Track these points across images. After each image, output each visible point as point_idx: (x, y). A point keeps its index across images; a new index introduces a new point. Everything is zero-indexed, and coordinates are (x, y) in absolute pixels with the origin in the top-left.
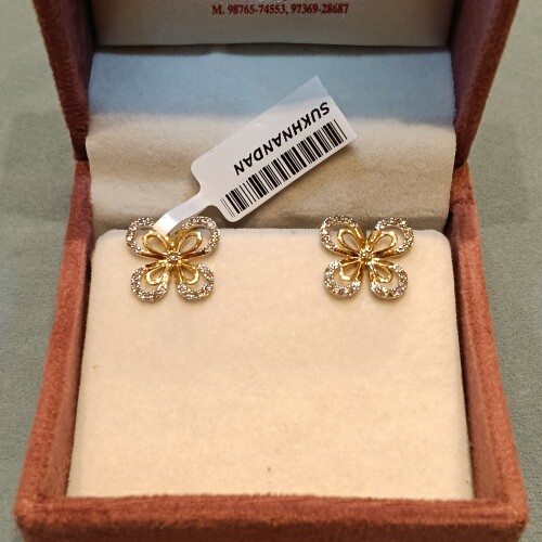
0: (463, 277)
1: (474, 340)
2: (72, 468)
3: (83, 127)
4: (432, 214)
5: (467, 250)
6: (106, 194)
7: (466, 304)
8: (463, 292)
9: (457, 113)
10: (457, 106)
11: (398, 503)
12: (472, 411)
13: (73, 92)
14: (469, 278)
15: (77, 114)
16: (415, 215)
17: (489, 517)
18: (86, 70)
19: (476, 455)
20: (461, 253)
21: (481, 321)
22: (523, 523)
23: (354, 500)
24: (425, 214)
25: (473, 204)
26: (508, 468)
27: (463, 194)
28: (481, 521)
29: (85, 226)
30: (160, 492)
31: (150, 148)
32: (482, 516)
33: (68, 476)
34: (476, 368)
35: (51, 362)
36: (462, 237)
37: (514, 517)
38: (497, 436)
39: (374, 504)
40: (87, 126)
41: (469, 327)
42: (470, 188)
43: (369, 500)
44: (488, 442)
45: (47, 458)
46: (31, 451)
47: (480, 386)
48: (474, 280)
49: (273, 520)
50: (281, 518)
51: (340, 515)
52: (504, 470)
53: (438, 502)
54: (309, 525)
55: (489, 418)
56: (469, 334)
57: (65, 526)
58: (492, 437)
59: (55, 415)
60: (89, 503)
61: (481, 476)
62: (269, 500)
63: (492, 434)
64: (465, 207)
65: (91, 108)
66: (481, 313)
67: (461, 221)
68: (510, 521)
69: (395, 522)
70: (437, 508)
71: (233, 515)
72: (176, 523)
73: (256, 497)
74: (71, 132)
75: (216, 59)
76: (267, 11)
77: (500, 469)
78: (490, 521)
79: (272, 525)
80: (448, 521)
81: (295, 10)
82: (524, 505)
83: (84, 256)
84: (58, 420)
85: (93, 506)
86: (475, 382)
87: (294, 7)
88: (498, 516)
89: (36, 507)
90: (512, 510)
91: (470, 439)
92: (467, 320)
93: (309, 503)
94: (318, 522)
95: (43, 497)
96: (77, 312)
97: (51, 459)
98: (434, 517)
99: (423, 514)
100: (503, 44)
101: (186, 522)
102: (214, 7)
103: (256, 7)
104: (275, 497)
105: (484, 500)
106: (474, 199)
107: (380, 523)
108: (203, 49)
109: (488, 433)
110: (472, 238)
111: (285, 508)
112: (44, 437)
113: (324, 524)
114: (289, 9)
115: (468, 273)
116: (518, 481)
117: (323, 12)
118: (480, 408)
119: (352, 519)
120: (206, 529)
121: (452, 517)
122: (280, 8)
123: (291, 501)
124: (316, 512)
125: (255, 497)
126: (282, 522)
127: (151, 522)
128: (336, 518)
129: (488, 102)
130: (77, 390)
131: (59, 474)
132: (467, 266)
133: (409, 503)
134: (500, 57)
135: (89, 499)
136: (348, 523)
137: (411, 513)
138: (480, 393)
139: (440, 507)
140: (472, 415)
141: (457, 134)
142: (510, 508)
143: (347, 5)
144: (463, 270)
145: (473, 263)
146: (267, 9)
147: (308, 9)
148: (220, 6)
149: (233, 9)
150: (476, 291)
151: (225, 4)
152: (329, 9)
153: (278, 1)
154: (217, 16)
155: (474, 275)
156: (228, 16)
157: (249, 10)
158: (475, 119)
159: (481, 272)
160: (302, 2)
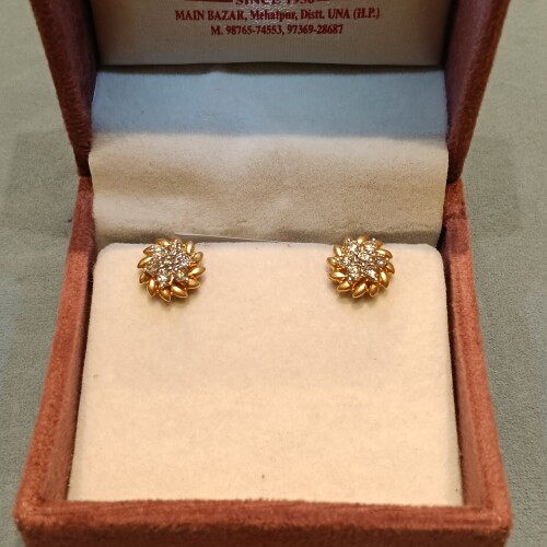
0: (454, 289)
1: (464, 351)
2: (73, 474)
3: (86, 145)
4: (425, 229)
5: (459, 263)
6: (109, 209)
7: (456, 316)
8: (454, 304)
9: (449, 130)
10: (449, 123)
11: (386, 508)
12: (462, 421)
13: (75, 110)
14: (460, 291)
15: (80, 131)
16: (409, 230)
17: (473, 522)
18: (89, 90)
19: (465, 463)
20: (452, 267)
21: (471, 333)
22: (507, 529)
23: (342, 505)
24: (419, 228)
25: (465, 218)
26: (493, 475)
27: (456, 209)
28: (465, 527)
29: (88, 240)
30: (154, 498)
31: (151, 164)
32: (466, 522)
33: (68, 483)
34: (465, 378)
35: (52, 371)
36: (454, 251)
37: (498, 522)
38: (484, 445)
39: (362, 509)
40: (89, 143)
41: (458, 338)
42: (463, 204)
43: (357, 505)
44: (475, 450)
45: (46, 464)
47: (468, 396)
48: (464, 293)
49: (264, 524)
50: (272, 523)
51: (329, 520)
52: (489, 477)
53: (424, 508)
54: (299, 529)
55: (476, 427)
56: (459, 346)
57: (63, 528)
58: (479, 445)
59: (55, 422)
60: (86, 506)
61: (470, 484)
62: (260, 505)
63: (479, 442)
64: (457, 221)
65: (93, 125)
66: (470, 325)
67: (454, 236)
68: (494, 527)
69: (381, 526)
70: (424, 513)
71: (226, 519)
72: (170, 526)
73: (248, 501)
74: (75, 149)
75: (215, 78)
76: (264, 32)
77: (485, 476)
78: (475, 527)
79: (262, 529)
80: (433, 526)
81: (291, 30)
82: (508, 512)
83: (86, 269)
84: (58, 427)
85: (90, 510)
86: (464, 393)
87: (290, 28)
88: (482, 522)
89: (35, 510)
90: (497, 517)
91: (461, 448)
92: (457, 332)
93: (299, 508)
94: (307, 526)
95: (42, 500)
96: (79, 323)
97: (50, 464)
98: (420, 522)
99: (409, 519)
100: (491, 64)
101: (179, 526)
102: (213, 28)
103: (253, 28)
104: (267, 502)
105: (469, 506)
106: (467, 214)
107: (367, 527)
108: (204, 68)
109: (475, 440)
110: (464, 251)
111: (276, 512)
112: (44, 443)
113: (313, 528)
114: (285, 30)
115: (459, 286)
116: (502, 488)
117: (319, 32)
118: (468, 417)
119: (341, 524)
120: (200, 533)
121: (437, 522)
122: (277, 28)
123: (282, 506)
124: (305, 516)
125: (246, 502)
126: (273, 526)
127: (146, 526)
128: (324, 523)
129: (479, 120)
130: (79, 399)
131: (58, 480)
132: (458, 280)
133: (396, 508)
134: (487, 76)
135: (86, 503)
136: (337, 528)
137: (397, 519)
138: (469, 403)
139: (427, 513)
140: (462, 425)
141: (450, 151)
142: (494, 514)
143: (341, 26)
144: (454, 283)
145: (464, 276)
146: (264, 30)
147: (304, 30)
148: (218, 27)
149: (231, 30)
150: (467, 303)
151: (223, 25)
152: (324, 29)
153: (275, 22)
154: (216, 37)
155: (464, 288)
156: (226, 36)
157: (247, 30)
158: (466, 136)
159: (471, 286)
160: (298, 23)
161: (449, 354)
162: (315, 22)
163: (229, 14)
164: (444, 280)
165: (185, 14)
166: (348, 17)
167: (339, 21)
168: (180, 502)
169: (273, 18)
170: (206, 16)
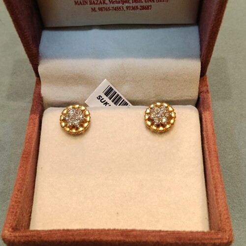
0: (204, 126)
1: (209, 155)
2: (33, 212)
3: (37, 63)
4: (190, 98)
5: (206, 115)
6: (48, 92)
7: (205, 139)
8: (204, 133)
9: (201, 53)
10: (201, 50)
11: (173, 232)
12: (208, 186)
13: (30, 48)
14: (207, 127)
15: (33, 57)
16: (183, 98)
17: (215, 239)
19: (210, 207)
20: (203, 115)
21: (212, 146)
22: (231, 242)
23: (153, 231)
24: (188, 98)
25: (208, 93)
26: (224, 216)
27: (204, 89)
28: (211, 241)
30: (66, 228)
31: (66, 71)
32: (212, 239)
34: (210, 168)
35: (21, 167)
36: (204, 108)
37: (226, 239)
38: (219, 200)
39: (162, 233)
41: (207, 149)
42: (207, 86)
43: (160, 231)
44: (215, 203)
46: (10, 208)
47: (211, 176)
48: (209, 128)
51: (147, 239)
52: (222, 217)
53: (192, 232)
55: (216, 192)
56: (207, 152)
58: (217, 201)
59: (21, 192)
60: (34, 233)
61: (212, 217)
62: (115, 232)
63: (217, 199)
64: (205, 95)
66: (212, 143)
67: (203, 101)
68: (225, 241)
69: (171, 242)
70: (191, 235)
73: (109, 230)
74: (32, 65)
75: (95, 32)
76: (116, 10)
77: (220, 216)
78: (216, 241)
80: (196, 242)
83: (38, 119)
84: (22, 194)
85: (36, 234)
86: (209, 174)
87: (127, 8)
89: (10, 234)
90: (226, 236)
91: (208, 199)
92: (206, 146)
93: (134, 233)
94: (137, 241)
95: (15, 229)
100: (221, 21)
102: (92, 9)
103: (111, 8)
104: (118, 230)
106: (209, 91)
107: (165, 242)
108: (90, 27)
109: (215, 198)
110: (208, 109)
111: (122, 235)
112: (16, 202)
114: (125, 9)
115: (206, 124)
117: (141, 9)
118: (211, 187)
122: (121, 8)
124: (136, 237)
128: (145, 240)
129: (215, 48)
130: (35, 178)
131: (24, 217)
132: (206, 121)
133: (179, 231)
135: (34, 231)
138: (212, 180)
141: (201, 62)
143: (151, 6)
144: (204, 123)
145: (208, 120)
146: (116, 9)
147: (134, 8)
148: (95, 8)
149: (100, 9)
150: (210, 133)
151: (97, 7)
152: (143, 8)
153: (120, 5)
154: (94, 13)
155: (209, 126)
156: (98, 12)
157: (107, 9)
158: (209, 56)
159: (212, 124)
160: (131, 5)
161: (202, 156)
162: (139, 5)
163: (99, 2)
164: (199, 121)
165: (79, 2)
166: (154, 2)
167: (150, 4)
168: (77, 230)
169: (119, 3)
170: (89, 3)
